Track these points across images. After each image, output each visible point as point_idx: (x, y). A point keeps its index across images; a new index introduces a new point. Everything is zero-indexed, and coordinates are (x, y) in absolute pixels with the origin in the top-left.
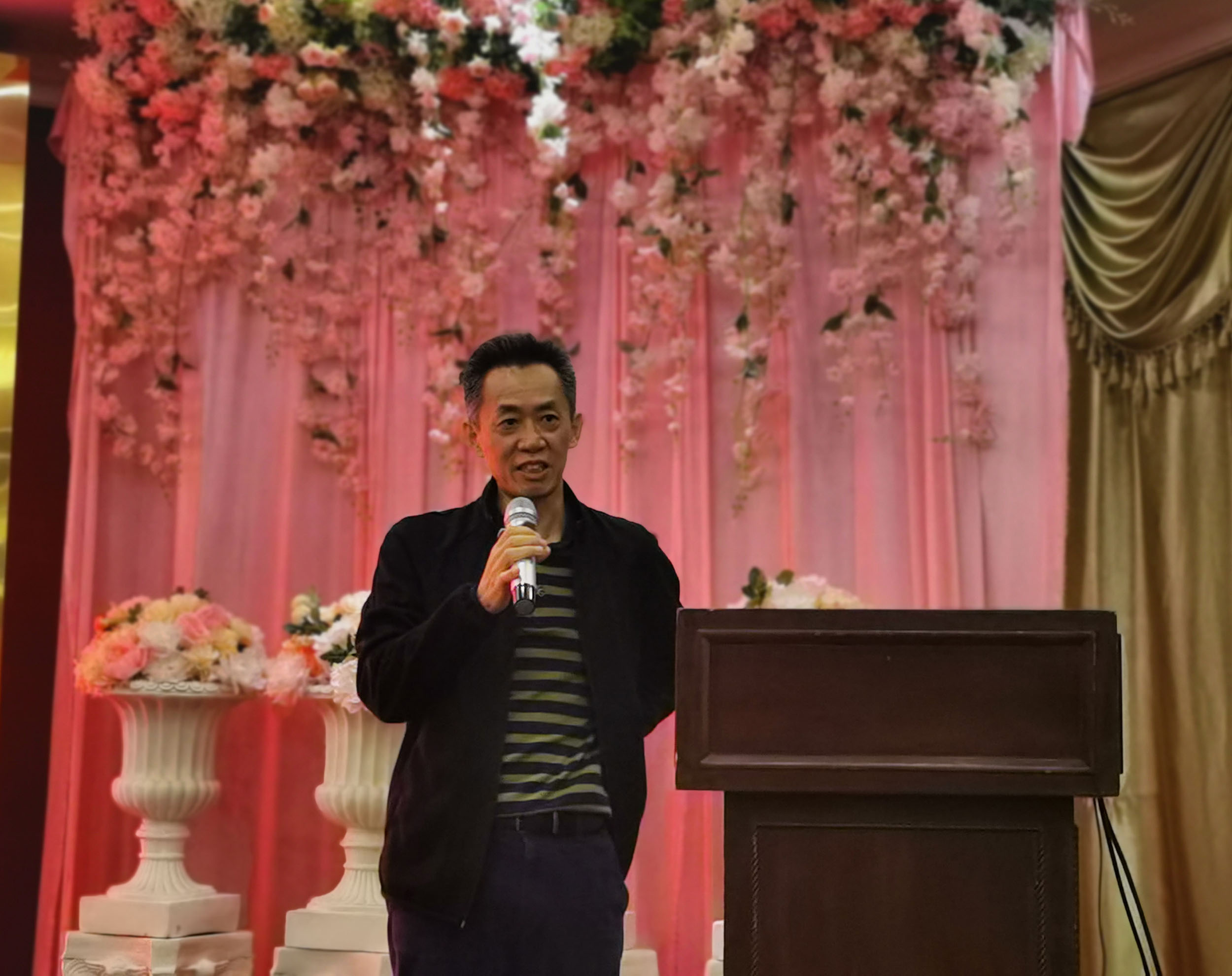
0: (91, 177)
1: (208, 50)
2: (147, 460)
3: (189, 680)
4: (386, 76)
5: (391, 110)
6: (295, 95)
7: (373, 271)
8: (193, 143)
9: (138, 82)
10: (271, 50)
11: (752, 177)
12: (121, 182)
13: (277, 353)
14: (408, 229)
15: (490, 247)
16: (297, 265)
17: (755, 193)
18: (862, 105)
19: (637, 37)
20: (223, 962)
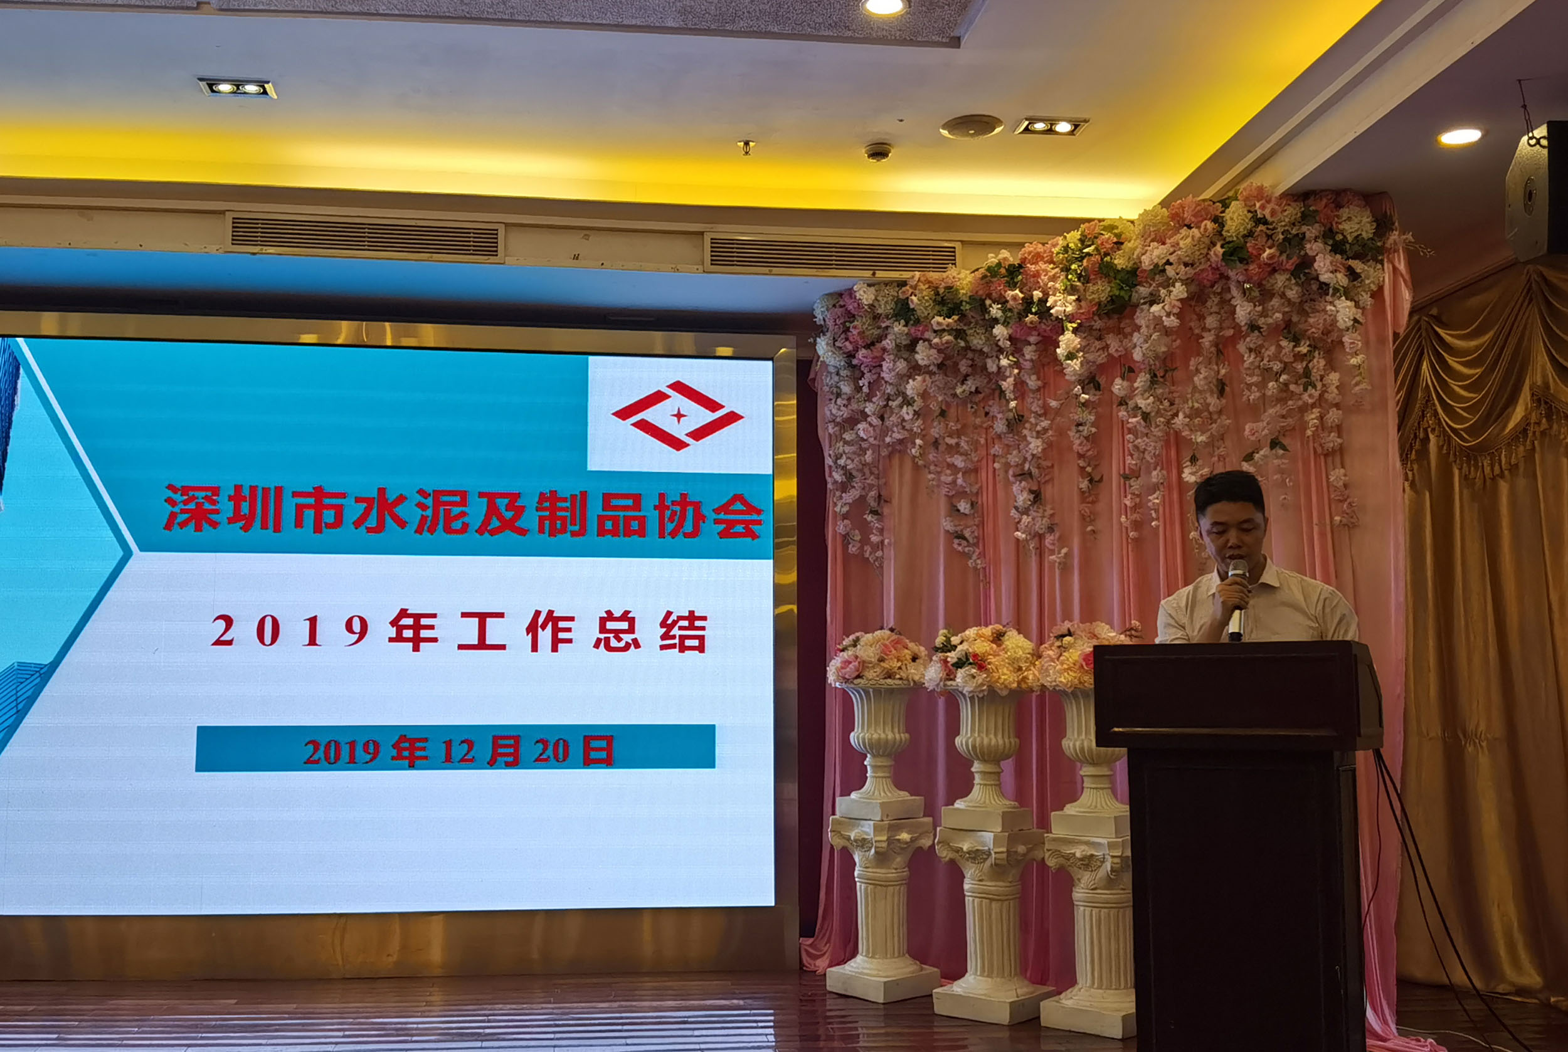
0: (831, 400)
1: (884, 325)
2: (867, 555)
3: (885, 678)
4: (981, 331)
5: (985, 349)
6: (931, 346)
7: (982, 441)
8: (880, 378)
9: (850, 347)
10: (918, 321)
11: (1198, 371)
12: (845, 402)
13: (933, 491)
14: (999, 416)
15: (1045, 423)
16: (941, 441)
17: (1199, 380)
18: (1261, 322)
19: (1122, 293)
20: (916, 835)
